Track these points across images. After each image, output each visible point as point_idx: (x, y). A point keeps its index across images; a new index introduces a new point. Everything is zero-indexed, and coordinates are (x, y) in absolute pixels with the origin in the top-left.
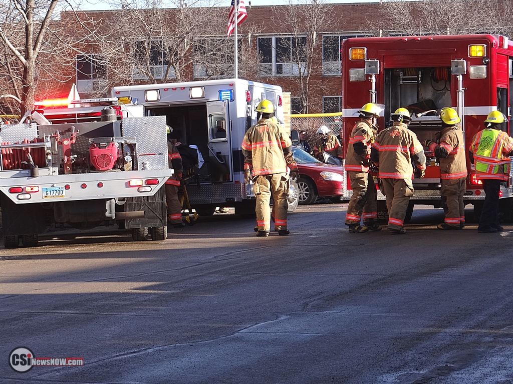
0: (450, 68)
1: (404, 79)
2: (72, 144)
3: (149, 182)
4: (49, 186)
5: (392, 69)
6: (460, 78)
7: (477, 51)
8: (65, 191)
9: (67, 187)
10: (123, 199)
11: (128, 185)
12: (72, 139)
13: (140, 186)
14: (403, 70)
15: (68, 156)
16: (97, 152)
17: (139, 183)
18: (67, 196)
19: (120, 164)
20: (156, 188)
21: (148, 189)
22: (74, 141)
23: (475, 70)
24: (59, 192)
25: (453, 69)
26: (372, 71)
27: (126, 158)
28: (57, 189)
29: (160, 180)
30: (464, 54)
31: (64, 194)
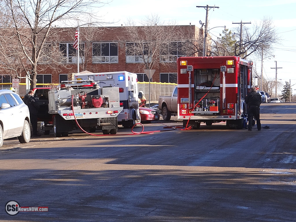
0: (220, 69)
1: (201, 73)
2: (85, 97)
3: (115, 112)
4: (78, 113)
5: (196, 69)
6: (224, 73)
7: (230, 62)
8: (83, 115)
9: (84, 114)
10: (103, 118)
11: (107, 113)
12: (85, 96)
13: (111, 113)
14: (201, 69)
15: (85, 102)
16: (95, 101)
17: (111, 112)
18: (84, 117)
19: (103, 105)
20: (117, 114)
21: (114, 114)
22: (86, 96)
23: (229, 70)
24: (81, 115)
25: (221, 69)
26: (189, 70)
27: (106, 103)
28: (81, 114)
29: (118, 111)
30: (225, 63)
31: (83, 116)
